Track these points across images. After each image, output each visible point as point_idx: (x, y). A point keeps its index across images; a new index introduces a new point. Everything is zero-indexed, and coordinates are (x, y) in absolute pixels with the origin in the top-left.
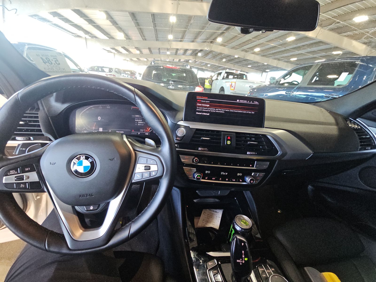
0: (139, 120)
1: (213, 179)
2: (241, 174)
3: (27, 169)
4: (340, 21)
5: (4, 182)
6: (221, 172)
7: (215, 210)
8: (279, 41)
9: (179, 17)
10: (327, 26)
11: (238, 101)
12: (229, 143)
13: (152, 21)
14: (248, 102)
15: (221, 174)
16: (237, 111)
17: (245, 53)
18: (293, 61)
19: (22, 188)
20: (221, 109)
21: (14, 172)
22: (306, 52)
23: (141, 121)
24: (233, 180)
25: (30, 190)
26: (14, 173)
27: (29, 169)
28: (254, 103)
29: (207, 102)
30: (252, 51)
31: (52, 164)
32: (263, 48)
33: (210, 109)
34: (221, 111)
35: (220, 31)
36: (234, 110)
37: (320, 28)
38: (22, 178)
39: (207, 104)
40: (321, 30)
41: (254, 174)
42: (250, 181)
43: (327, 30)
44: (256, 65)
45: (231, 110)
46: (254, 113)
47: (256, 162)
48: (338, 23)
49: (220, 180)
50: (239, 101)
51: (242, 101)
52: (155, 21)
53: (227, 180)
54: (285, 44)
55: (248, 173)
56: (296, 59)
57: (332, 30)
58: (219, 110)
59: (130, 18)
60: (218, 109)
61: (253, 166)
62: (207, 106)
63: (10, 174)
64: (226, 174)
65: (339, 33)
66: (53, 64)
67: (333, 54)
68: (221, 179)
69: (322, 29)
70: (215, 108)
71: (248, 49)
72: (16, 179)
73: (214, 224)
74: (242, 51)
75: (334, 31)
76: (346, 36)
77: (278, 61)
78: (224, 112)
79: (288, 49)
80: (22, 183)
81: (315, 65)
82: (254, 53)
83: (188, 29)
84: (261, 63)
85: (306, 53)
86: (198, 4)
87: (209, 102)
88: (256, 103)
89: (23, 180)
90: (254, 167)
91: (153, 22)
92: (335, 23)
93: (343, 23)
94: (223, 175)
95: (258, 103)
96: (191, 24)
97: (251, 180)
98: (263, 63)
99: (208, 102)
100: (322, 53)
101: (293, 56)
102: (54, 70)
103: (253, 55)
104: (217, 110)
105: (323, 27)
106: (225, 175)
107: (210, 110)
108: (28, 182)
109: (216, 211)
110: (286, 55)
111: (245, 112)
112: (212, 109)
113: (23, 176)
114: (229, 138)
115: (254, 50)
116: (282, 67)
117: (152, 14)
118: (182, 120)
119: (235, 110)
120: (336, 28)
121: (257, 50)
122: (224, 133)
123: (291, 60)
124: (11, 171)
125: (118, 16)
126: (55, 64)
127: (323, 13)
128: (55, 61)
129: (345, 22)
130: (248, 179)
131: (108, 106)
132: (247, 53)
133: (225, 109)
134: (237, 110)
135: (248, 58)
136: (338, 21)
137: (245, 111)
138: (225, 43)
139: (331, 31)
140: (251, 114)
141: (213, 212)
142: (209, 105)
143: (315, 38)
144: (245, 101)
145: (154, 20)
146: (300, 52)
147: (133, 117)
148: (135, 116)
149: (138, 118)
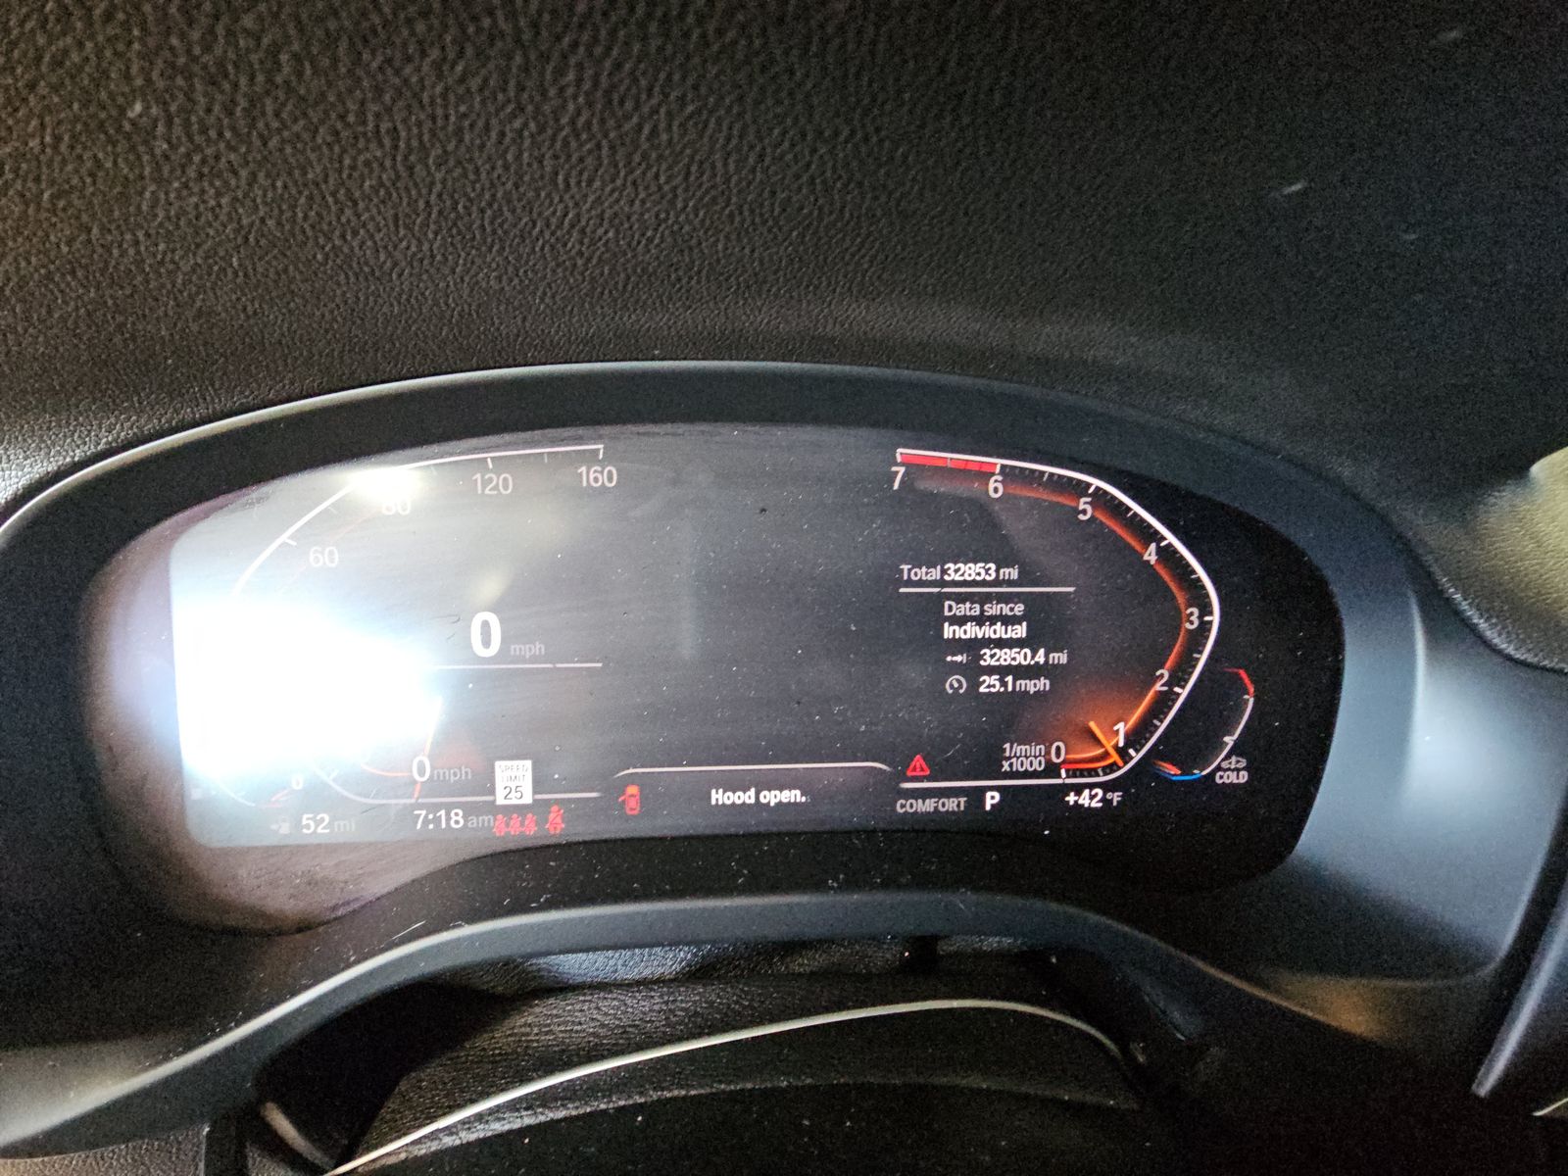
147: (921, 583)
148: (935, 574)
149: (984, 599)
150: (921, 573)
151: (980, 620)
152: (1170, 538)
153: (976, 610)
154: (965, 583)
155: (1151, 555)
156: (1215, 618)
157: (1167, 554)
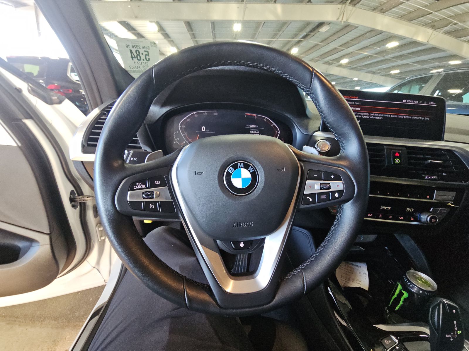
0: (255, 131)
1: (369, 215)
2: (411, 210)
3: (157, 183)
4: (458, 23)
5: (128, 200)
6: (382, 206)
7: (355, 263)
8: (376, 49)
9: (245, 23)
10: (442, 29)
11: (404, 101)
12: (397, 161)
13: (211, 30)
14: (420, 102)
15: (381, 208)
16: (402, 117)
17: (328, 66)
18: (393, 74)
19: (152, 210)
20: (378, 114)
21: (141, 185)
22: (413, 61)
23: (258, 132)
24: (400, 218)
25: (160, 214)
26: (142, 187)
27: (159, 183)
28: (430, 104)
29: (356, 103)
30: (337, 64)
31: (198, 174)
32: (353, 59)
33: (362, 114)
34: (378, 116)
35: (296, 39)
36: (397, 115)
37: (432, 31)
38: (151, 195)
39: (358, 107)
40: (433, 33)
41: (433, 209)
42: (431, 220)
43: (442, 33)
44: (342, 81)
45: (394, 115)
46: (428, 119)
47: (435, 191)
48: (456, 24)
49: (380, 217)
50: (406, 102)
51: (410, 102)
52: (215, 31)
53: (391, 217)
54: (385, 52)
55: (424, 208)
56: (397, 71)
57: (448, 33)
58: (375, 115)
59: (185, 29)
60: (373, 115)
61: (431, 198)
62: (356, 110)
63: (137, 187)
64: (389, 209)
65: (458, 37)
66: (142, 61)
67: (450, 65)
68: (381, 215)
69: (434, 31)
70: (368, 113)
71: (331, 60)
72: (144, 195)
73: (359, 282)
74: (323, 64)
75: (449, 34)
76: (466, 41)
77: (373, 75)
78: (381, 118)
79: (388, 58)
80: (152, 202)
81: (437, 76)
82: (341, 66)
83: (256, 39)
84: (348, 78)
85: (412, 63)
86: (270, 6)
87: (360, 103)
88: (433, 104)
89: (153, 198)
90: (434, 199)
91: (212, 32)
92: (451, 24)
93: (461, 24)
94: (383, 210)
95: (435, 104)
96: (259, 32)
97: (431, 218)
98: (351, 79)
99: (358, 103)
100: (435, 63)
101: (394, 68)
102: (141, 70)
103: (338, 69)
104: (371, 116)
105: (436, 29)
106: (387, 211)
107: (360, 115)
108: (158, 202)
109: (358, 265)
110: (384, 66)
111: (415, 118)
112: (364, 114)
113: (153, 191)
114: (397, 154)
115: (339, 62)
116: (378, 83)
117: (212, 21)
118: (319, 130)
119: (399, 115)
120: (453, 31)
121: (344, 61)
122: (388, 147)
123: (391, 73)
124: (137, 184)
125: (171, 27)
126: (143, 60)
127: (436, 11)
128: (146, 55)
129: (463, 24)
130: (425, 218)
131: (215, 112)
132: (330, 66)
133: (384, 114)
134: (402, 115)
135: (332, 73)
136: (456, 22)
137: (415, 116)
138: (302, 54)
139: (446, 34)
140: (424, 120)
141: (353, 267)
142: (359, 109)
143: (426, 43)
144: (415, 102)
145: (214, 29)
146: (405, 62)
147: (248, 127)
148: (249, 126)
149: (254, 129)
150: (248, 126)
151: (254, 131)
152: (274, 124)
153: (253, 130)
154: (252, 127)
155: (272, 125)
156: (279, 132)
157: (274, 125)
